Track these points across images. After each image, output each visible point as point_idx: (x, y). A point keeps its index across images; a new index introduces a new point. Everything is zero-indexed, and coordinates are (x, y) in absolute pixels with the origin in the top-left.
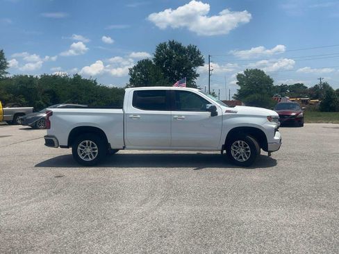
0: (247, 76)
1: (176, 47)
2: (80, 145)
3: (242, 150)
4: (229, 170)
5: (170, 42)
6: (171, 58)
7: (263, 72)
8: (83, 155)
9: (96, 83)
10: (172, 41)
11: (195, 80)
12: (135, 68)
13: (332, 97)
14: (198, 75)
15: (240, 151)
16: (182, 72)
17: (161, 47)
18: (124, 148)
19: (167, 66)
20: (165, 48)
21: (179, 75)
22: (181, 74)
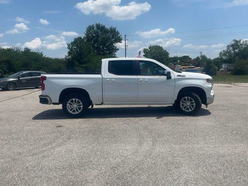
0: (151, 51)
1: (101, 28)
2: (69, 102)
3: (188, 104)
4: (180, 118)
5: (97, 25)
6: (98, 36)
7: (162, 48)
8: (71, 110)
9: (42, 55)
10: (98, 24)
11: (116, 53)
12: (72, 43)
13: (211, 65)
14: (118, 49)
15: (187, 104)
16: (105, 47)
17: (90, 28)
18: (102, 104)
19: (95, 42)
20: (93, 28)
21: (104, 49)
22: (105, 48)
